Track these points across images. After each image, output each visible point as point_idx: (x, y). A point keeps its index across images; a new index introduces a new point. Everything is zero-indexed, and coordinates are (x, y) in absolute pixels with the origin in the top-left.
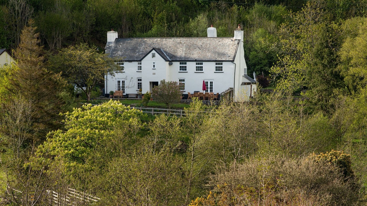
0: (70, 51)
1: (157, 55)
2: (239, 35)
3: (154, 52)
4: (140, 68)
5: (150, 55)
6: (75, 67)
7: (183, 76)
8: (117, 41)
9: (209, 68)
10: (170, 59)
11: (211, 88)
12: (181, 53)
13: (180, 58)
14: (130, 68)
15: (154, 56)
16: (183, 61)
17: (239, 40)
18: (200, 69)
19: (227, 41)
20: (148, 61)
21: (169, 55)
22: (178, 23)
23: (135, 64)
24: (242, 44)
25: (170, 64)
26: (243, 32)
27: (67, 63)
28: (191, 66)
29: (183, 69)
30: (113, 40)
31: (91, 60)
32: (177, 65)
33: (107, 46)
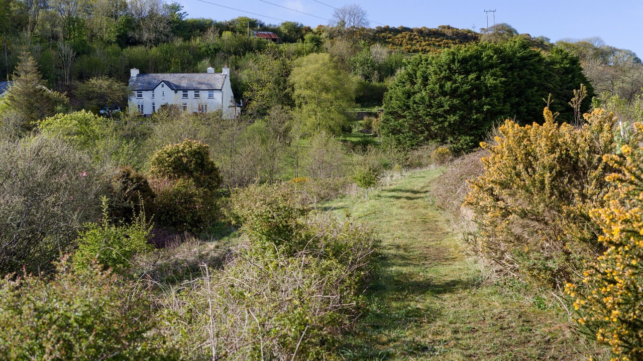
0: (93, 81)
1: (165, 85)
2: (226, 71)
3: (163, 83)
4: (153, 95)
5: (160, 85)
6: (97, 92)
7: (185, 101)
8: (138, 76)
9: (204, 95)
10: (176, 88)
11: (206, 110)
12: (184, 84)
13: (183, 87)
14: (146, 95)
15: (163, 86)
16: (185, 90)
17: (226, 75)
18: (197, 96)
19: (218, 76)
20: (158, 90)
21: (175, 85)
22: (189, 65)
23: (151, 92)
24: (228, 78)
25: (176, 92)
26: (229, 69)
27: (90, 90)
28: (191, 94)
29: (185, 96)
30: (135, 75)
31: (109, 87)
32: (181, 93)
33: (130, 80)
